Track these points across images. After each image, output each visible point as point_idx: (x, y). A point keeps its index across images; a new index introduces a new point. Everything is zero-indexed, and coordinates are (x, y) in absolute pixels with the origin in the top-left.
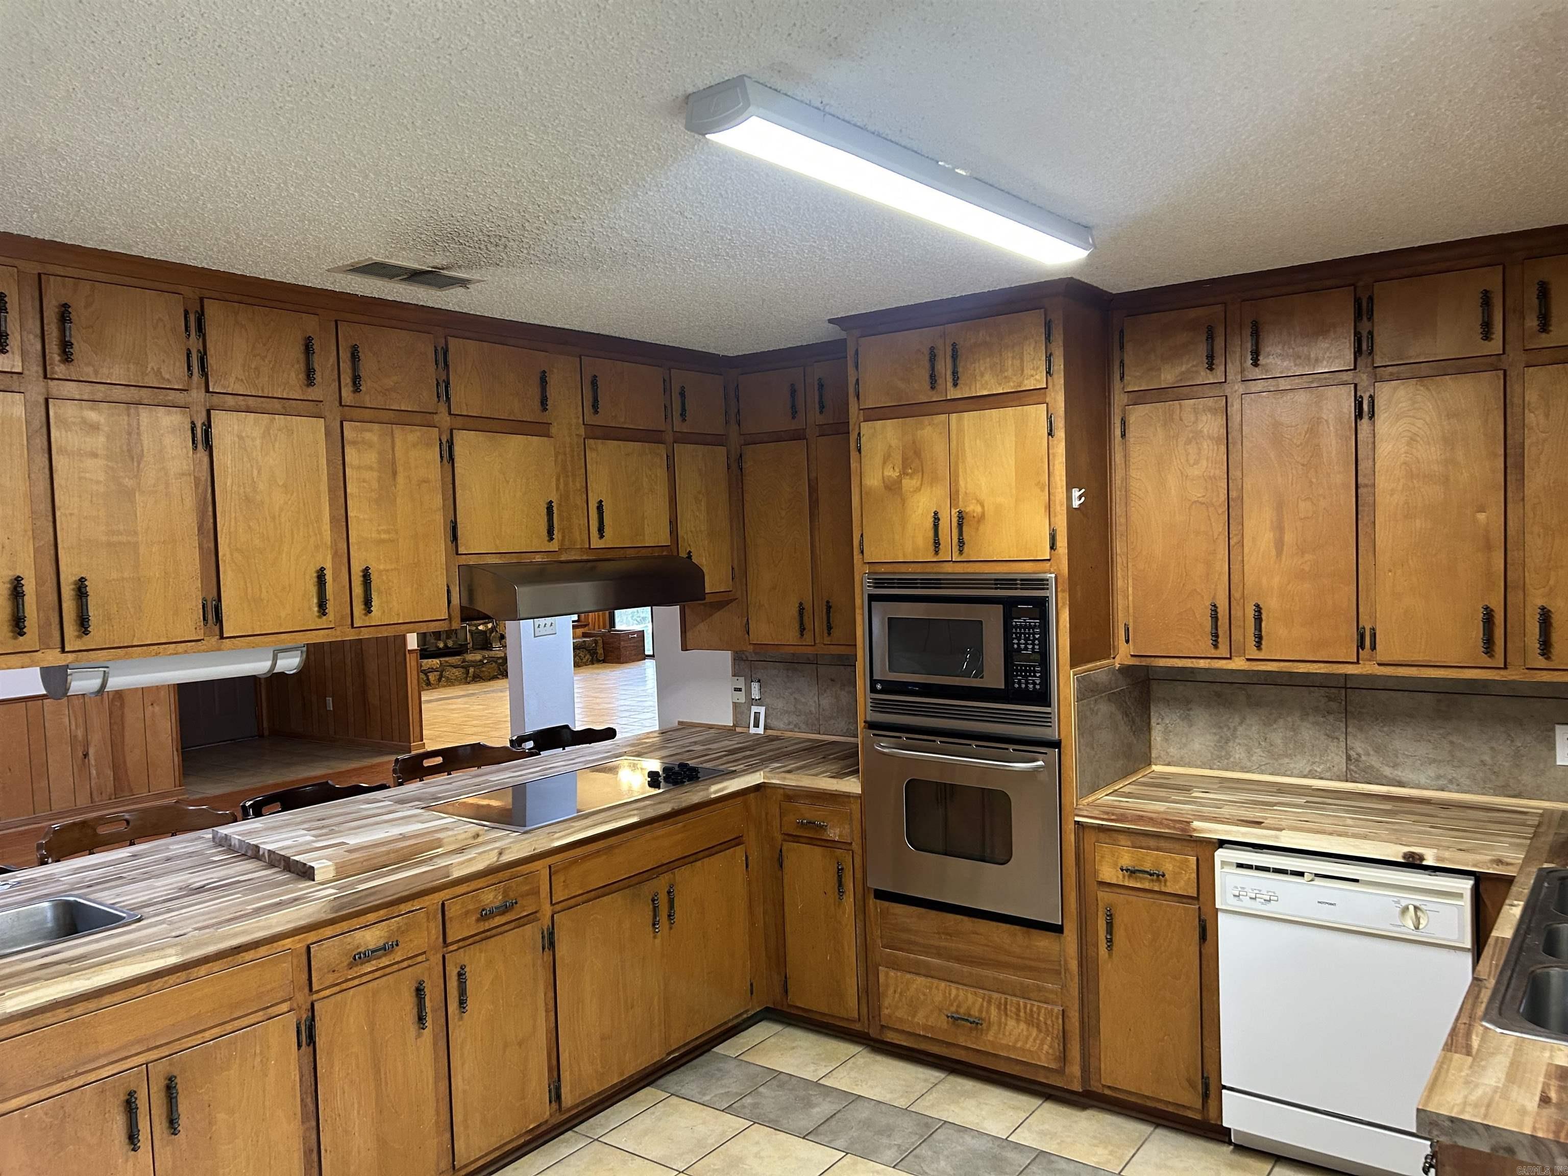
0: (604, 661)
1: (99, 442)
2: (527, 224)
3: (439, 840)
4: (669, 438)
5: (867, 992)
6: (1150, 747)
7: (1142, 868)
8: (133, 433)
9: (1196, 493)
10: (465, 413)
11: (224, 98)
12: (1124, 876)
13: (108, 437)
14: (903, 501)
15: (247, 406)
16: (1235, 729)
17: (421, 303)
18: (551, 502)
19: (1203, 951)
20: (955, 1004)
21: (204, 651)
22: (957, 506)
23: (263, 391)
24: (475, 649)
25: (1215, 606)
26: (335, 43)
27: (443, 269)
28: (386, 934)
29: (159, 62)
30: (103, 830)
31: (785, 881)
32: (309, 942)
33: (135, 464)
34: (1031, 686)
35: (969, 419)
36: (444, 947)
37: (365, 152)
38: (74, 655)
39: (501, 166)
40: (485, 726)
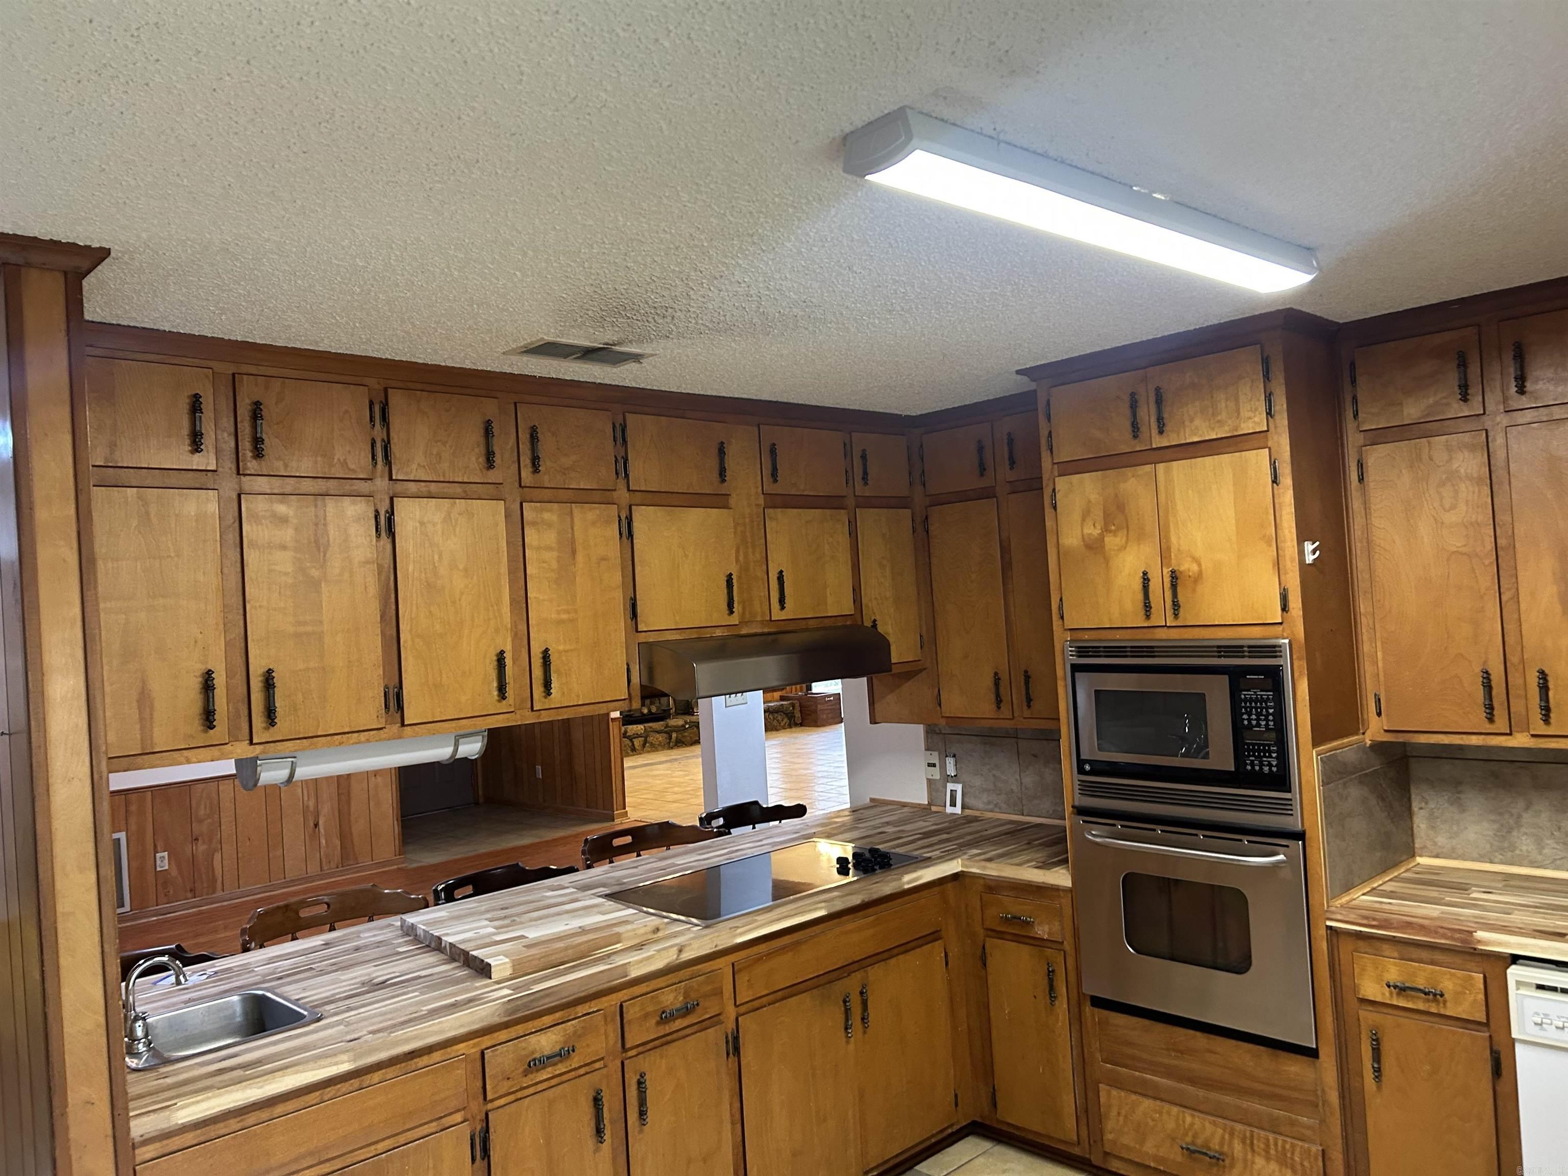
0: (801, 725)
1: (287, 534)
2: (692, 292)
3: (618, 935)
4: (851, 502)
5: (1086, 1111)
6: (1412, 835)
7: (1414, 985)
8: (320, 524)
9: (1455, 542)
10: (643, 489)
11: (374, 184)
12: (1391, 993)
13: (296, 529)
14: (1107, 561)
15: (429, 492)
16: (1519, 816)
17: (599, 381)
18: (731, 575)
19: (1498, 1088)
20: (1190, 1134)
21: (385, 739)
22: (1169, 565)
23: (444, 476)
24: (677, 714)
25: (1487, 672)
26: (472, 114)
27: (615, 345)
28: (562, 1039)
29: (305, 150)
30: (305, 913)
31: (990, 982)
32: (484, 1047)
33: (322, 554)
34: (1266, 769)
35: (1179, 469)
36: (623, 1053)
37: (520, 229)
38: (261, 747)
39: (657, 232)
40: (685, 793)
